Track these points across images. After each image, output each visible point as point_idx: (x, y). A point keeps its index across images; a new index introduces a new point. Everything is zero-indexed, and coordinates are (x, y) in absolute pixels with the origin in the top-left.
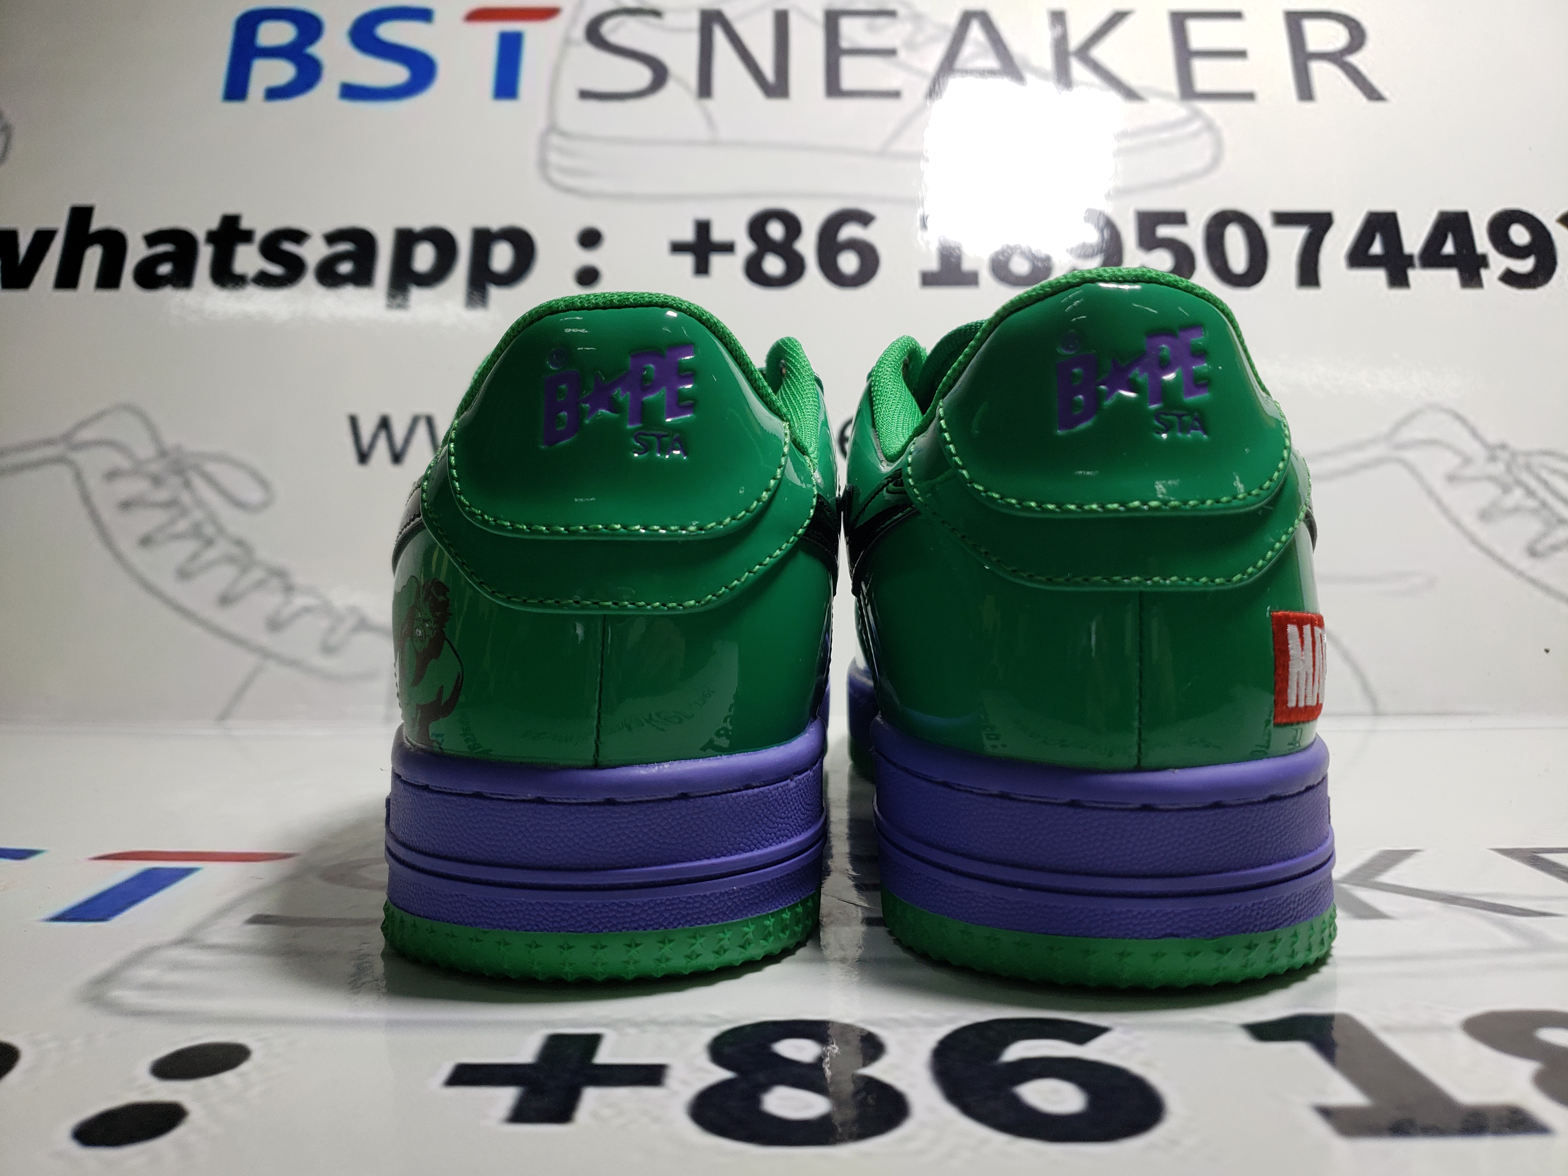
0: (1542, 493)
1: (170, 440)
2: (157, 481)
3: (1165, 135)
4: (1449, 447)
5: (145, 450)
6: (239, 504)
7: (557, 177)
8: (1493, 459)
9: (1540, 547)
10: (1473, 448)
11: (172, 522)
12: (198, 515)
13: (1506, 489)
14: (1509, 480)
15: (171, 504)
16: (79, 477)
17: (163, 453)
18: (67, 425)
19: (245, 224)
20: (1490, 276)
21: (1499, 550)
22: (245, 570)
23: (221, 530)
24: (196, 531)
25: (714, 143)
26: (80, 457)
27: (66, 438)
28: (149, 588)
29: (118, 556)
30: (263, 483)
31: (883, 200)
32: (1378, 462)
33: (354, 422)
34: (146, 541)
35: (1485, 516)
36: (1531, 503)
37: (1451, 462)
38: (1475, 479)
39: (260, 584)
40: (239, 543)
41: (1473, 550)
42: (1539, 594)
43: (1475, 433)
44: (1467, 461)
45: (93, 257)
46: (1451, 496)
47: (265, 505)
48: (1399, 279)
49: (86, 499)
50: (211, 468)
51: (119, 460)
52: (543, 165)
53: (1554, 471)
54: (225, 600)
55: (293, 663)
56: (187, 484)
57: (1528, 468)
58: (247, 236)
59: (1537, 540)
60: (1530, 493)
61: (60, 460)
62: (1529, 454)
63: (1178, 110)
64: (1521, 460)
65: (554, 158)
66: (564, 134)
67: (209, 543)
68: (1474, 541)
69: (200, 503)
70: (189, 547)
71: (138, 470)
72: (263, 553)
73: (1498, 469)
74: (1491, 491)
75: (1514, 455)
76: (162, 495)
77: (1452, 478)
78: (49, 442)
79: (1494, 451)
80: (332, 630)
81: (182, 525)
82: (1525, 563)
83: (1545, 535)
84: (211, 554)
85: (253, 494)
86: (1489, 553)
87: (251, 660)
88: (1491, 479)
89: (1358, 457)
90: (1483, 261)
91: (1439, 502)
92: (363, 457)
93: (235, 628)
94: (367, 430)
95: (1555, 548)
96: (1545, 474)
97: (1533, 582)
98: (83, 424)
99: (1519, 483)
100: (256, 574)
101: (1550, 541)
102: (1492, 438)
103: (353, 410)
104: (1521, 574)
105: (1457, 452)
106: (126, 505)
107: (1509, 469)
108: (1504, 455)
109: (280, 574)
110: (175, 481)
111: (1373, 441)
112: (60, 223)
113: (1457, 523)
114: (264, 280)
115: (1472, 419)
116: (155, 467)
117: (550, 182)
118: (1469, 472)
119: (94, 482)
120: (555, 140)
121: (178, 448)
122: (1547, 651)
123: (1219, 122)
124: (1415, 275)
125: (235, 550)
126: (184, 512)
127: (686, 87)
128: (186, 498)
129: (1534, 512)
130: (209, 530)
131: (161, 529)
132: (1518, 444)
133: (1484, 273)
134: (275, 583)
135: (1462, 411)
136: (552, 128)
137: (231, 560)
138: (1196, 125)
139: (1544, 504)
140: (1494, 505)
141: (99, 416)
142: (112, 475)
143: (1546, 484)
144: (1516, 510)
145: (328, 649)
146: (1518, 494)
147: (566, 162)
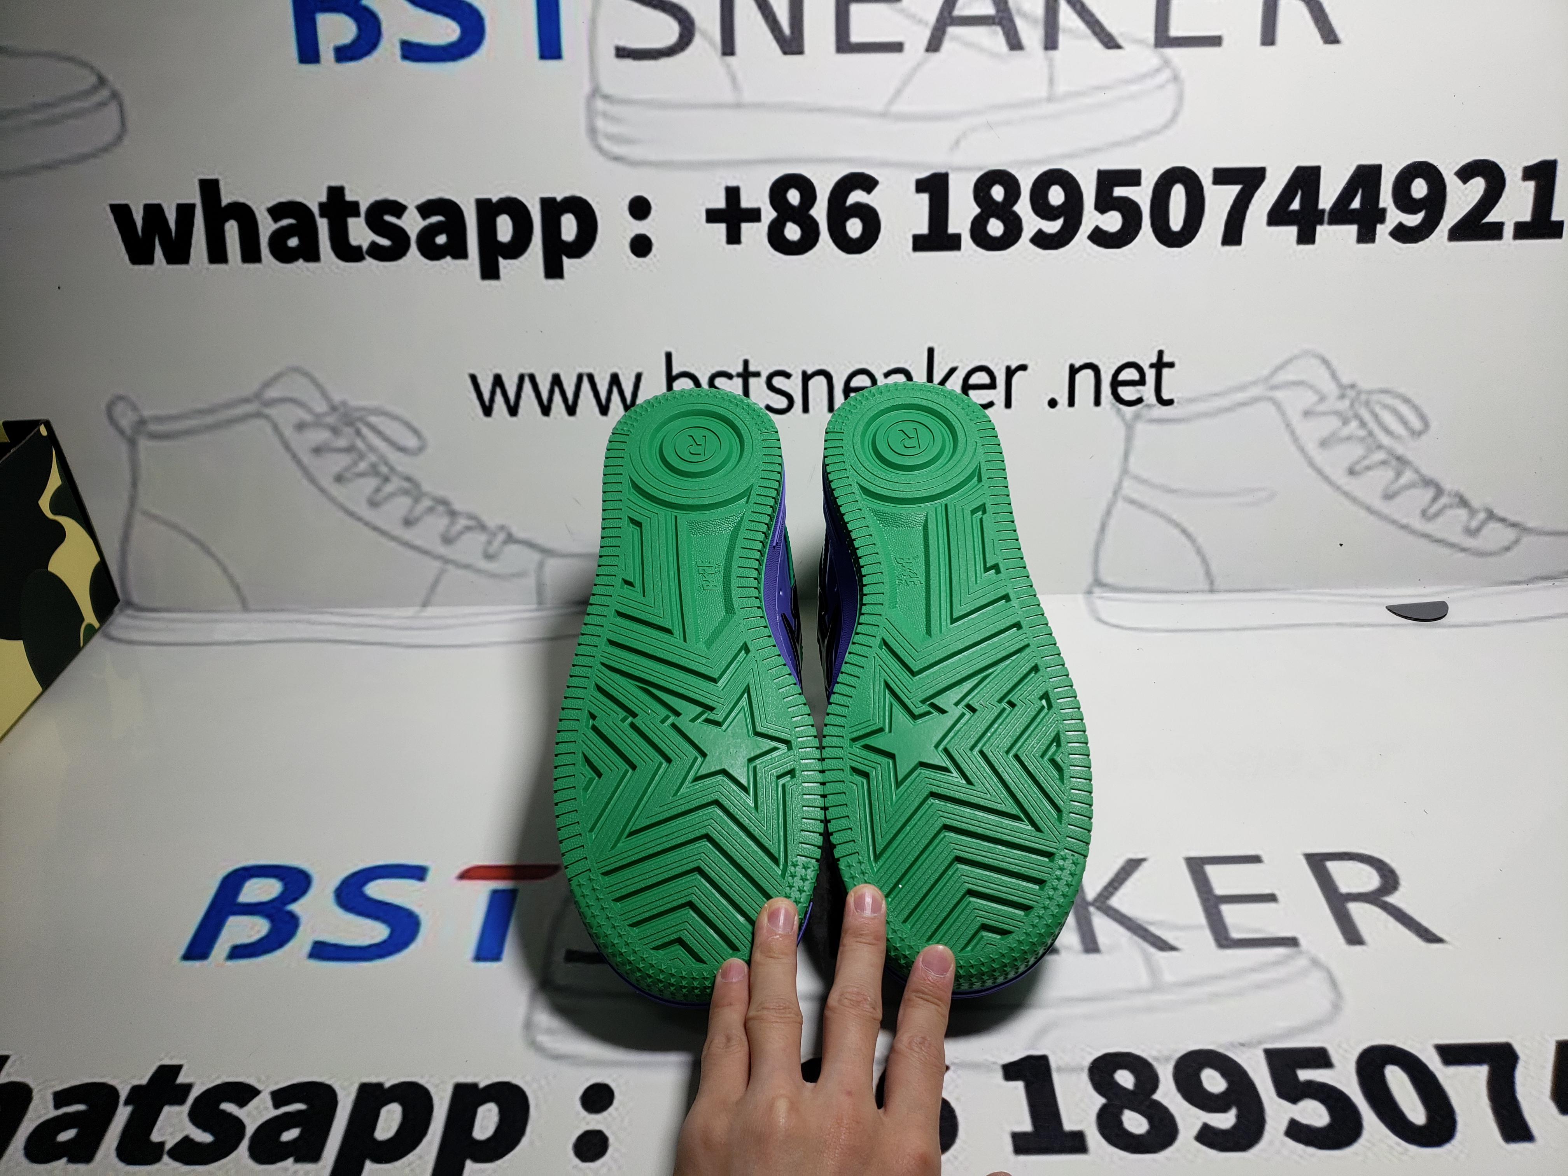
0: (1372, 425)
1: (337, 398)
2: (335, 431)
3: (1134, 88)
4: (1311, 387)
5: (321, 407)
6: (402, 449)
7: (606, 144)
8: (1342, 397)
9: (1358, 468)
10: (1330, 388)
11: (355, 463)
12: (373, 458)
13: (1345, 422)
14: (1350, 414)
15: (350, 449)
16: (276, 428)
17: (334, 409)
18: (255, 386)
19: (349, 197)
20: (1383, 231)
21: (1327, 470)
22: (417, 500)
23: (392, 469)
24: (374, 470)
25: (738, 106)
26: (271, 412)
27: (258, 396)
28: (351, 514)
29: (322, 490)
30: (416, 432)
31: (884, 164)
32: (1255, 400)
33: (474, 378)
34: (339, 479)
35: (1324, 443)
36: (1362, 433)
37: (1309, 398)
38: (1324, 414)
39: (431, 510)
40: (408, 479)
41: (1309, 470)
42: (1347, 503)
43: (1334, 376)
44: (1322, 399)
45: (232, 229)
46: (1302, 427)
47: (421, 449)
48: (1306, 237)
49: (287, 447)
50: (373, 419)
51: (303, 415)
52: (592, 131)
53: (1386, 407)
54: (408, 522)
55: (467, 567)
56: (358, 433)
57: (1367, 404)
58: (353, 209)
59: (1358, 462)
60: (1363, 424)
61: (258, 415)
62: (1370, 392)
63: (1151, 58)
64: (1363, 397)
65: (600, 123)
66: (606, 97)
67: (386, 480)
68: (1311, 464)
69: (372, 448)
70: (372, 483)
71: (318, 423)
72: (426, 487)
73: (1344, 405)
74: (1334, 423)
75: (1359, 393)
76: (342, 443)
77: (1307, 414)
78: (246, 400)
79: (1344, 389)
80: (489, 543)
81: (363, 466)
82: (1343, 480)
83: (1364, 458)
84: (389, 488)
85: (411, 442)
86: (1320, 472)
87: (437, 564)
88: (1337, 413)
89: (1240, 397)
90: (1381, 216)
91: (1293, 433)
92: (487, 411)
93: (418, 542)
94: (486, 389)
95: (1368, 468)
96: (1378, 409)
97: (1346, 494)
98: (267, 385)
99: (1357, 416)
100: (426, 503)
101: (1366, 463)
102: (1345, 380)
103: (472, 372)
104: (1338, 488)
105: (1317, 391)
106: (317, 451)
107: (1352, 405)
108: (1351, 393)
109: (444, 502)
110: (348, 431)
111: (1254, 383)
112: (196, 199)
113: (1302, 450)
114: (376, 252)
115: (1335, 363)
116: (331, 420)
117: (600, 149)
118: (1322, 408)
119: (289, 432)
120: (600, 104)
121: (344, 404)
122: (1341, 545)
123: (1184, 74)
124: (1323, 231)
125: (406, 485)
126: (362, 456)
127: (711, 42)
128: (360, 444)
129: (1362, 440)
130: (384, 469)
131: (347, 469)
132: (1365, 384)
133: (1379, 227)
134: (441, 509)
135: (1329, 356)
136: (596, 92)
137: (406, 492)
138: (1166, 75)
139: (1371, 434)
140: (1333, 434)
141: (277, 377)
142: (301, 427)
143: (1376, 416)
144: (1349, 438)
145: (489, 557)
146: (1354, 424)
147: (613, 129)
